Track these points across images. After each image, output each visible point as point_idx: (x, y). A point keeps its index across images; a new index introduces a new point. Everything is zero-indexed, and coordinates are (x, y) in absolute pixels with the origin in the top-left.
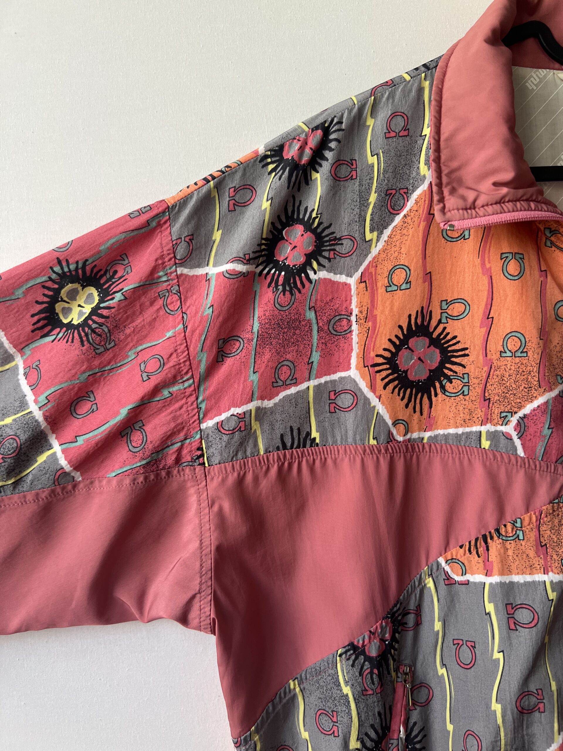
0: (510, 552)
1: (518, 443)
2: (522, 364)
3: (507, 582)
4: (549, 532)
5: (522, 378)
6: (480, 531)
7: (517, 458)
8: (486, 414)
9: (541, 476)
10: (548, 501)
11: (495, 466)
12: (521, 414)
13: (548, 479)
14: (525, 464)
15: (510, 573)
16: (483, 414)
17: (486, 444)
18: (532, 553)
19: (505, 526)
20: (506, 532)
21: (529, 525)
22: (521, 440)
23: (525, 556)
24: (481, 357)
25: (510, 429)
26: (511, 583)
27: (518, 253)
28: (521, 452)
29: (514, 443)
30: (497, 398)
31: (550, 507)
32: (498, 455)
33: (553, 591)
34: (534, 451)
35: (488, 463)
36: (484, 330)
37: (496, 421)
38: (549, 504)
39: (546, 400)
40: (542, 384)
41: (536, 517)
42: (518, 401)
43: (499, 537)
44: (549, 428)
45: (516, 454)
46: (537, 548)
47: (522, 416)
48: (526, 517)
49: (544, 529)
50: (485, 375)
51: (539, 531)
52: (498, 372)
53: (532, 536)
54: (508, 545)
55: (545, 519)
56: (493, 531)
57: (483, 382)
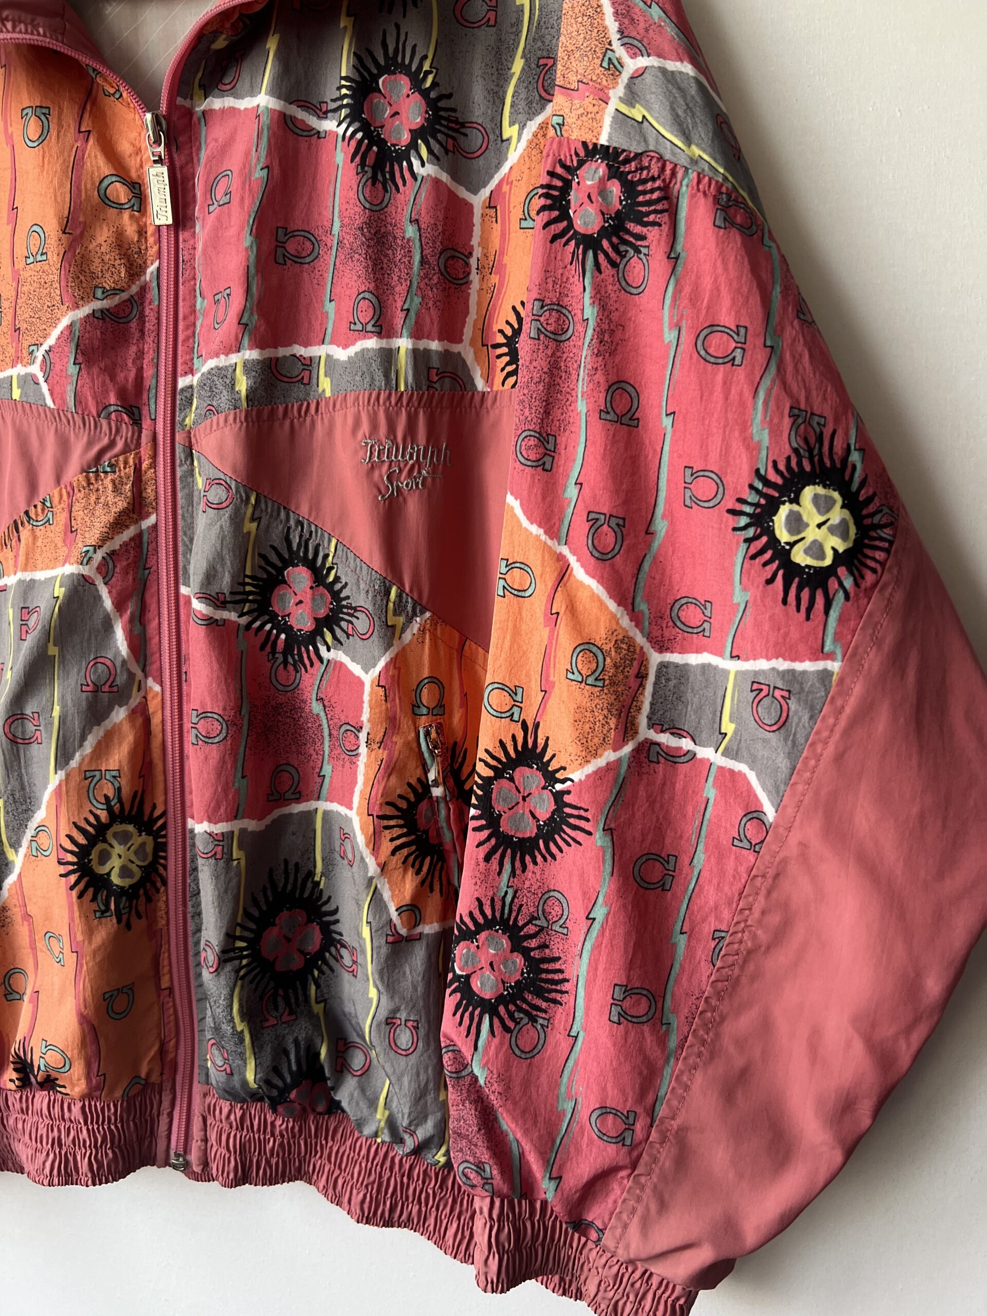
0: (39, 543)
1: (44, 387)
2: (43, 272)
3: (28, 579)
4: (81, 513)
5: (45, 292)
6: (12, 515)
7: (45, 411)
8: (17, 351)
9: (77, 436)
10: (79, 469)
11: (25, 422)
12: (45, 347)
13: (85, 439)
14: (55, 418)
15: (35, 568)
16: (13, 351)
17: (16, 394)
18: (59, 541)
19: (35, 506)
20: (37, 515)
21: (60, 503)
22: (48, 384)
23: (53, 545)
24: (10, 269)
25: (35, 369)
26: (33, 581)
27: (41, 107)
28: (49, 402)
29: (41, 389)
30: (25, 326)
31: (82, 478)
32: (27, 406)
33: (60, 587)
34: (64, 400)
35: (18, 421)
36: (10, 228)
37: (26, 360)
38: (81, 473)
39: (69, 323)
40: (65, 299)
41: (68, 493)
42: (44, 327)
43: (29, 522)
44: (74, 364)
45: (46, 405)
46: (65, 534)
47: (48, 349)
48: (56, 493)
49: (77, 509)
50: (14, 294)
51: (71, 512)
52: (24, 288)
53: (62, 518)
54: (38, 533)
55: (79, 495)
56: (22, 514)
57: (13, 304)
